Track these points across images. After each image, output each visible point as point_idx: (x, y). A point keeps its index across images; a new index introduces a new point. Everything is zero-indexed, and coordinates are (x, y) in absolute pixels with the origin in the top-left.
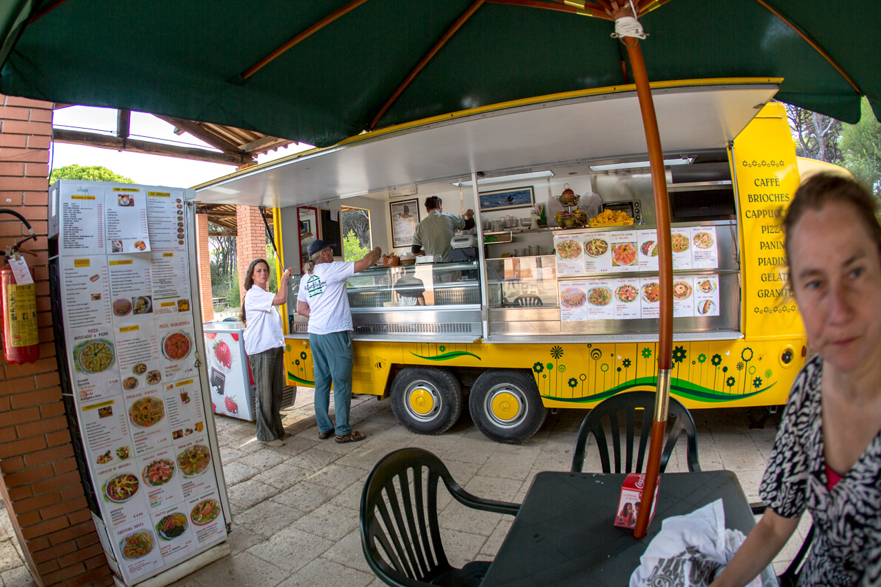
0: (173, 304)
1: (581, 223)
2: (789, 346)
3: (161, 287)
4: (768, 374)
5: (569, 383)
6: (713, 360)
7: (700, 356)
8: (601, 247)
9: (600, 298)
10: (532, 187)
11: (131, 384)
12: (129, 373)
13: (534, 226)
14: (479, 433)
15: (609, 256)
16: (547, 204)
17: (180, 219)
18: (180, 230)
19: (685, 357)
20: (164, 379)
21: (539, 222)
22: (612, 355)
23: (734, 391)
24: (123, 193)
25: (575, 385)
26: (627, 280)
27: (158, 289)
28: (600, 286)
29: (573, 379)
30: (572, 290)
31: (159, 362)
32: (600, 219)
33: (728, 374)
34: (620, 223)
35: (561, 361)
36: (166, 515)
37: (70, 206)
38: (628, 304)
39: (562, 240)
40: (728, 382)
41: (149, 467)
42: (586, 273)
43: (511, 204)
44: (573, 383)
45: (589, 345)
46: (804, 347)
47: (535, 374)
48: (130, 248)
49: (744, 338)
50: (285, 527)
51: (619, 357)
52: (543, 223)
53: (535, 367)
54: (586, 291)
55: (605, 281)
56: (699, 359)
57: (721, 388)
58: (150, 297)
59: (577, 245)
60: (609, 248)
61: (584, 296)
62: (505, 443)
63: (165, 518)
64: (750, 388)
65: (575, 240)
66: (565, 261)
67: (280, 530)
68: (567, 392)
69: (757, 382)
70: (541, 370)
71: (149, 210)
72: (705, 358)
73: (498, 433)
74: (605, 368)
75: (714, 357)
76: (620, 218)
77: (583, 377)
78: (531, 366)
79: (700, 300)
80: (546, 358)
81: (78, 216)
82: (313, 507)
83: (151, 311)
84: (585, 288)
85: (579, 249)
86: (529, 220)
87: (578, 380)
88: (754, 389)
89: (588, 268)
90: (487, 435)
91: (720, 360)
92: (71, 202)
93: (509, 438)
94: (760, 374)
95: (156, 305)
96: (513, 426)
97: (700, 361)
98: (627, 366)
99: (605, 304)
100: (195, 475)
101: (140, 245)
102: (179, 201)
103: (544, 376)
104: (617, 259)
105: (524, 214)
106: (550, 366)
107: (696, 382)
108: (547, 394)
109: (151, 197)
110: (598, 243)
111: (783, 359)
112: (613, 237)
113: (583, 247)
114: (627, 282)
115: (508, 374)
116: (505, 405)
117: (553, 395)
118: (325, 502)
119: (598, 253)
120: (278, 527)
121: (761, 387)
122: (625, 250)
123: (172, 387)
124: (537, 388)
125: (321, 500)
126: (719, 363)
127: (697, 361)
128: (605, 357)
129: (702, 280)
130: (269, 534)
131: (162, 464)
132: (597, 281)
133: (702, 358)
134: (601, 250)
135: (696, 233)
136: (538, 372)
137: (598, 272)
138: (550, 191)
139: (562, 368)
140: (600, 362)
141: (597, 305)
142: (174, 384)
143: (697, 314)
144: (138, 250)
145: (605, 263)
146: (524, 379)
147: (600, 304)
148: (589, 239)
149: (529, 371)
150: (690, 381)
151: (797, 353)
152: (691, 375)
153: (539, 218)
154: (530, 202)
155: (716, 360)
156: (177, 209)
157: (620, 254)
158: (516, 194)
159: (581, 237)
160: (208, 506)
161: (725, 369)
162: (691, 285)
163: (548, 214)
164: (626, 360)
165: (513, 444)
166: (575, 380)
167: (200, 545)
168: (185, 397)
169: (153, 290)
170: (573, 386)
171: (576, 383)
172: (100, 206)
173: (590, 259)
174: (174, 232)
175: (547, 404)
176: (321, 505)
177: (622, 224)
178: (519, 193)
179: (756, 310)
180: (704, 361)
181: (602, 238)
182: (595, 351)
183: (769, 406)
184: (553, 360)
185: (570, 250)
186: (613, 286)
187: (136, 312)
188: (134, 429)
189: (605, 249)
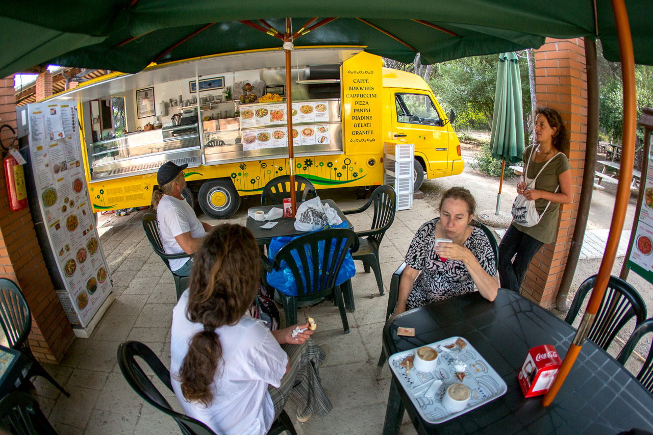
0: (74, 164)
1: (254, 100)
2: (373, 157)
3: (69, 156)
4: (361, 171)
5: (251, 182)
6: (328, 165)
7: (320, 163)
8: (264, 112)
9: (264, 138)
10: (224, 77)
11: (64, 209)
12: (63, 204)
13: (224, 99)
14: (208, 216)
15: (269, 117)
16: (232, 87)
17: (73, 118)
18: (73, 124)
19: (312, 164)
20: (76, 204)
21: (227, 97)
22: (272, 166)
23: (342, 179)
24: (52, 108)
25: (254, 182)
26: (278, 128)
27: (68, 157)
28: (264, 132)
29: (253, 180)
30: (249, 134)
31: (72, 196)
32: (264, 98)
33: (337, 171)
34: (275, 100)
35: (245, 171)
36: (89, 279)
37: (33, 118)
38: (279, 140)
39: (244, 110)
40: (338, 175)
41: (78, 253)
42: (257, 126)
43: (211, 87)
44: (253, 181)
45: (260, 161)
46: (381, 158)
47: (233, 179)
48: (57, 137)
49: (345, 154)
50: (132, 279)
51: (276, 166)
52: (229, 97)
53: (232, 176)
54: (256, 135)
55: (267, 129)
56: (320, 164)
57: (334, 178)
58: (65, 162)
59: (251, 112)
60: (269, 113)
61: (255, 137)
62: (221, 219)
63: (89, 281)
64: (351, 178)
65: (251, 109)
66: (245, 120)
67: (131, 281)
68: (251, 187)
69: (355, 175)
70: (235, 177)
71: (62, 115)
72: (323, 164)
73: (217, 214)
74: (269, 172)
75: (328, 163)
76: (275, 98)
77: (258, 178)
78: (230, 175)
79: (319, 136)
80: (237, 170)
81: (36, 123)
82: (140, 268)
83: (67, 169)
84: (256, 133)
85: (252, 114)
86: (221, 96)
87: (256, 180)
88: (354, 178)
89: (257, 123)
90: (211, 216)
91: (332, 165)
92: (33, 115)
93: (223, 216)
94: (356, 170)
95: (68, 165)
96: (224, 209)
97: (320, 165)
98: (280, 170)
99: (267, 140)
100: (94, 254)
101: (61, 135)
102: (72, 108)
103: (238, 180)
104: (273, 118)
105: (218, 93)
106: (240, 174)
107: (320, 176)
108: (240, 189)
109: (63, 108)
110: (263, 110)
111: (369, 164)
112: (271, 107)
113: (254, 113)
114: (278, 129)
115: (218, 181)
116: (218, 198)
117: (243, 189)
118: (144, 264)
119: (263, 115)
120: (129, 281)
121: (357, 177)
122: (277, 113)
123: (79, 207)
124: (235, 186)
125: (142, 264)
126: (331, 166)
127: (319, 166)
128: (269, 167)
129: (320, 127)
130: (127, 284)
131: (82, 250)
132: (262, 129)
133: (321, 164)
134: (264, 114)
135: (317, 104)
136: (234, 178)
137: (263, 125)
138: (234, 79)
139: (246, 174)
140: (266, 169)
141: (262, 141)
142: (79, 206)
143: (318, 143)
144: (60, 138)
145: (267, 120)
146: (227, 183)
147: (264, 140)
148: (258, 109)
149: (229, 178)
150: (316, 175)
151: (377, 160)
152: (316, 172)
153: (227, 95)
154: (222, 86)
155: (330, 165)
156: (72, 113)
157: (275, 116)
158: (213, 81)
159: (253, 107)
160: (102, 272)
161: (335, 169)
162: (314, 129)
163: (232, 92)
164: (280, 168)
165: (226, 219)
166: (254, 180)
167: (104, 295)
168: (84, 212)
169: (67, 157)
170: (253, 183)
171: (255, 181)
172: (44, 116)
173: (259, 119)
174: (71, 125)
175: (241, 194)
176: (143, 265)
177: (276, 100)
178: (216, 81)
179: (351, 141)
180: (323, 165)
181: (265, 108)
182: (263, 165)
183: (365, 186)
184: (241, 171)
185: (248, 114)
186: (271, 131)
187: (62, 171)
188: (69, 233)
189: (267, 113)
